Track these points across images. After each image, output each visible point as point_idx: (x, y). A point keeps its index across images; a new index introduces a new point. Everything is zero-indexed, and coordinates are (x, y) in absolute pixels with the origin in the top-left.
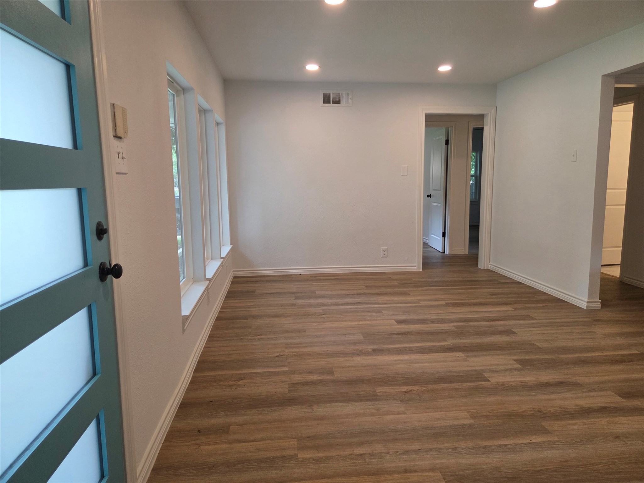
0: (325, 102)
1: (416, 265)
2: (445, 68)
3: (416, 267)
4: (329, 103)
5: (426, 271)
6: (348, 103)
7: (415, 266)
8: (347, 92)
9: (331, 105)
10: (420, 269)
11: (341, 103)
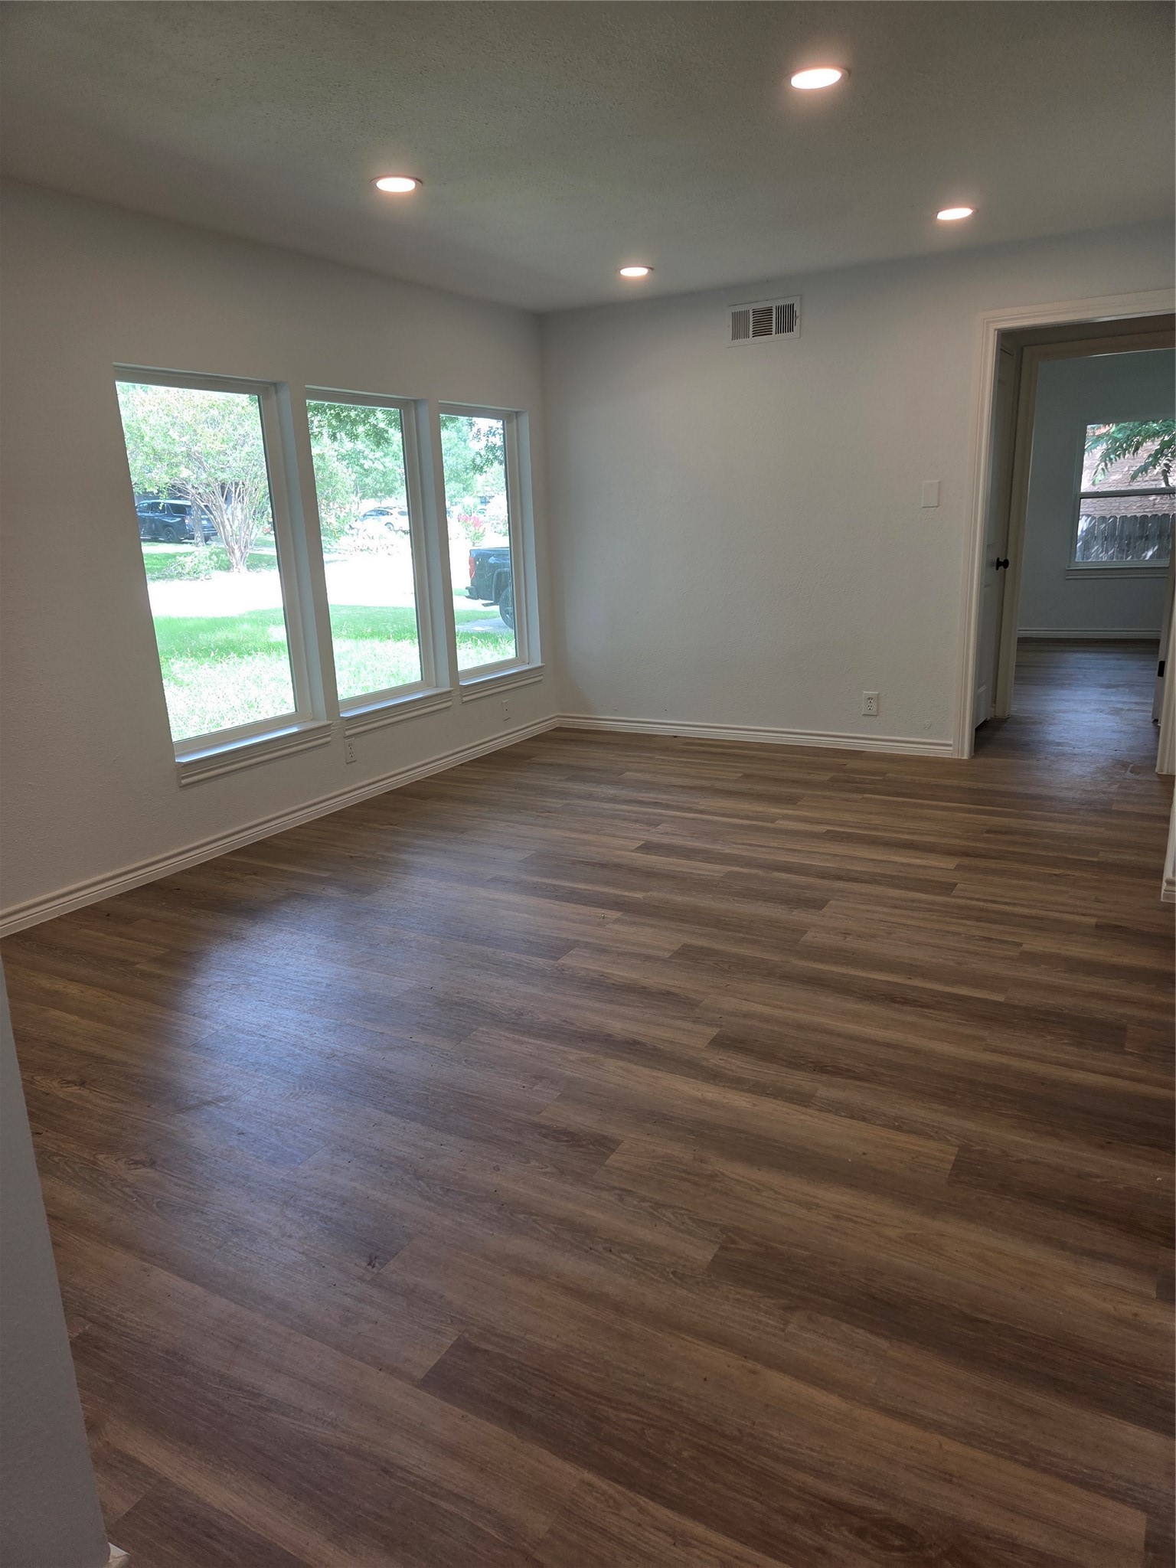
0: (736, 336)
1: (951, 742)
2: (954, 214)
3: (951, 748)
4: (747, 336)
5: (982, 760)
6: (791, 329)
7: (950, 745)
8: (788, 302)
9: (751, 339)
10: (962, 755)
11: (774, 332)
